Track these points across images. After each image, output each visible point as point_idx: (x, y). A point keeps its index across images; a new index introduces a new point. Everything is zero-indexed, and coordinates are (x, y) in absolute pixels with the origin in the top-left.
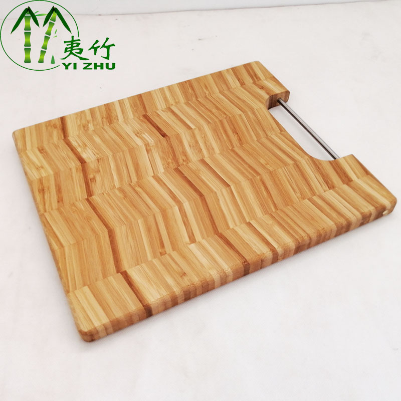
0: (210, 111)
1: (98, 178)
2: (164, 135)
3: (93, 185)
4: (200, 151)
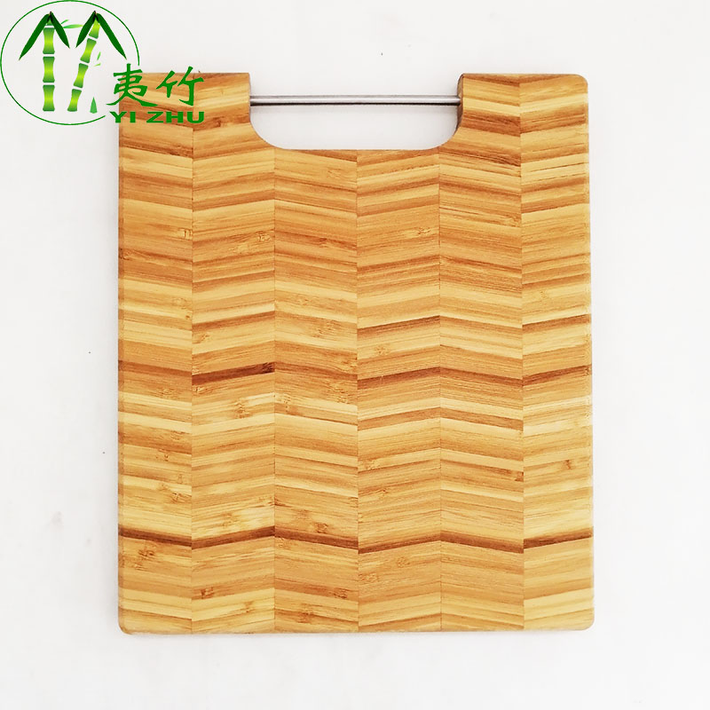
0: (241, 256)
1: (322, 519)
2: (267, 368)
3: (333, 532)
4: (337, 324)
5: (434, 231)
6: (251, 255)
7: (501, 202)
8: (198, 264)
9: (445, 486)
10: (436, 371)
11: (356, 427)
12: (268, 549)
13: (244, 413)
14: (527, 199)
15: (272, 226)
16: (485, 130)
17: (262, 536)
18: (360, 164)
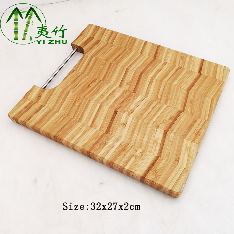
1: (169, 117)
3: (174, 115)
4: (114, 91)
5: (104, 62)
6: (81, 103)
7: (107, 47)
8: (73, 117)
9: (174, 84)
10: (141, 74)
11: (146, 98)
12: (171, 135)
13: (125, 124)
14: (110, 42)
15: (77, 95)
16: (87, 44)
17: (166, 135)
18: (76, 70)
